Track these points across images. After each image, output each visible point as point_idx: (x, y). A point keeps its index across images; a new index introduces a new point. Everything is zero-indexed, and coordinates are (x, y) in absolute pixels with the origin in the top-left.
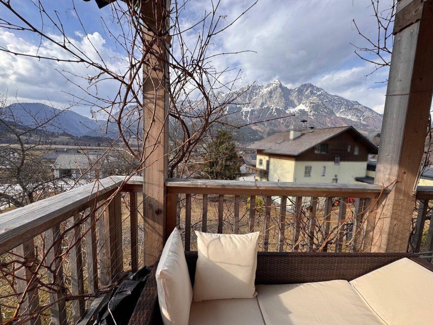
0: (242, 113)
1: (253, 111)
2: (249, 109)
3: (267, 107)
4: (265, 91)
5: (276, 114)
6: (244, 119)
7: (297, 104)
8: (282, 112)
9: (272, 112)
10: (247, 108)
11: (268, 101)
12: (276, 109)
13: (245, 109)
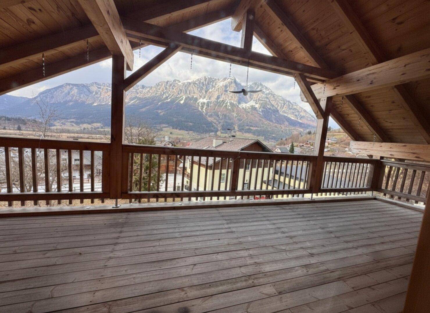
0: (198, 103)
1: (208, 103)
2: (205, 101)
3: (222, 101)
4: (221, 84)
5: (230, 108)
6: (200, 109)
7: (249, 100)
8: (235, 106)
9: (227, 105)
10: (203, 99)
11: (223, 94)
12: (231, 103)
13: (201, 100)
